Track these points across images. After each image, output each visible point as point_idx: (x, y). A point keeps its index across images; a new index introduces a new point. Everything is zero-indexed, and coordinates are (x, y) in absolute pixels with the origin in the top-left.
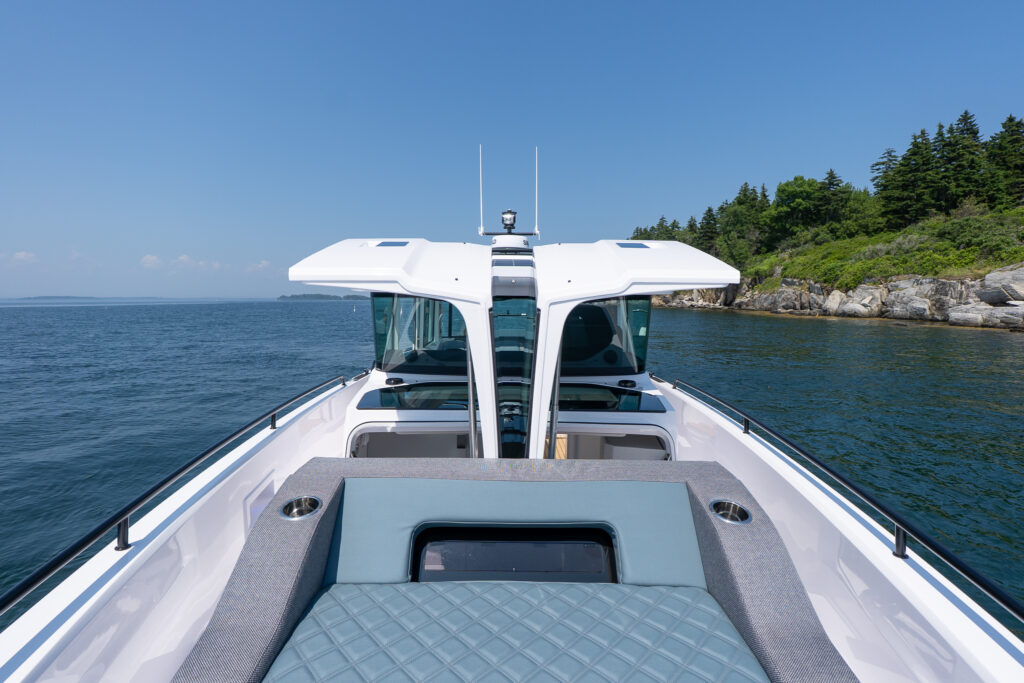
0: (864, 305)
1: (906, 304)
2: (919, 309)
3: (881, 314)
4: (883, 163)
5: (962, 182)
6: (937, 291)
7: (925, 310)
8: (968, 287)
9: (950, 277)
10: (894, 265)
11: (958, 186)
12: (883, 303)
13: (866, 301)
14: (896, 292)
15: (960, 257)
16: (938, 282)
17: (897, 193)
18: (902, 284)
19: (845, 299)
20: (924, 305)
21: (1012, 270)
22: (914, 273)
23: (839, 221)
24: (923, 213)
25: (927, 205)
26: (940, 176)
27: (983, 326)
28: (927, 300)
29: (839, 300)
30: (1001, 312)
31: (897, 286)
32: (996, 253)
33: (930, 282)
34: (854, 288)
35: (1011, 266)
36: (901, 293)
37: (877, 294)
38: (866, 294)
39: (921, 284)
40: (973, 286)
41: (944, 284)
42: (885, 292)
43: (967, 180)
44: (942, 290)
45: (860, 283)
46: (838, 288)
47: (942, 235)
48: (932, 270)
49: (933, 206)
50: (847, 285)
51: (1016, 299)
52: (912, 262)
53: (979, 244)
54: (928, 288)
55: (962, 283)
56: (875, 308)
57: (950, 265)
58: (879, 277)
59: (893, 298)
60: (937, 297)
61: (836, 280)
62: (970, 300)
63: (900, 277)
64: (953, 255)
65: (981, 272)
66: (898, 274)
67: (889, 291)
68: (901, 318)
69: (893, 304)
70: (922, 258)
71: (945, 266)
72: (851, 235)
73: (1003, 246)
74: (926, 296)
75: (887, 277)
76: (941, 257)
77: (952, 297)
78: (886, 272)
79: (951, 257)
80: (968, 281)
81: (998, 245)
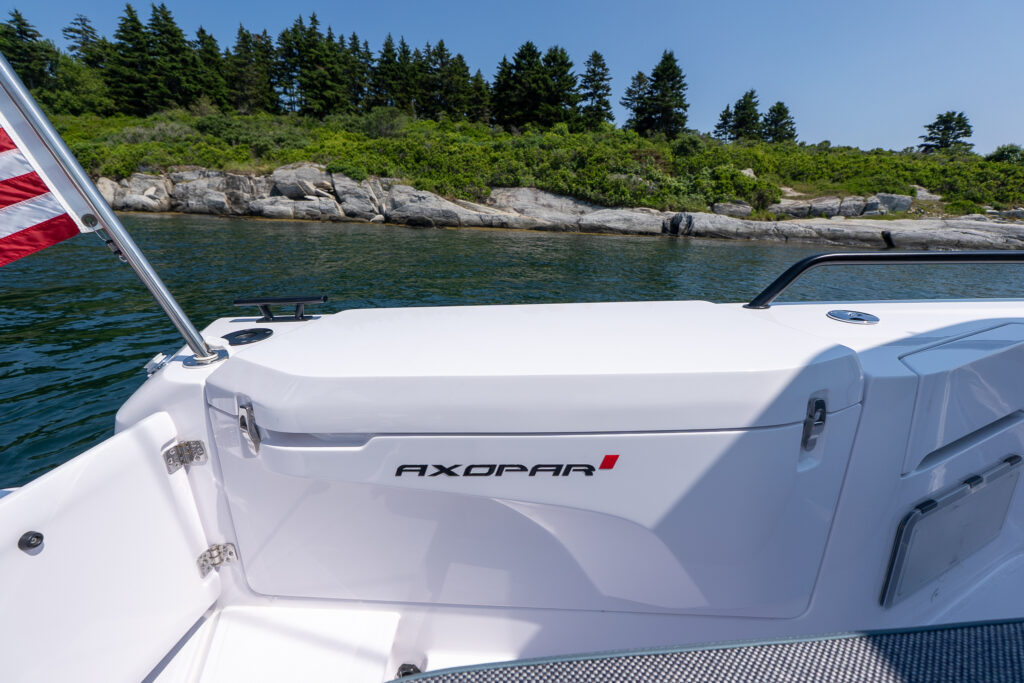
0: (150, 197)
1: (201, 196)
2: (217, 203)
3: (173, 208)
4: (78, 32)
5: (191, 78)
6: (228, 184)
7: (223, 203)
8: (256, 182)
9: (236, 172)
10: (170, 153)
11: (188, 81)
12: (171, 196)
13: (151, 191)
14: (185, 184)
15: (237, 152)
16: (226, 176)
17: (127, 71)
18: (187, 175)
19: (119, 189)
20: (222, 198)
21: (293, 168)
22: (195, 164)
23: (51, 89)
24: (162, 103)
25: (163, 95)
26: (170, 65)
27: (295, 218)
28: (223, 194)
29: (111, 190)
30: (302, 206)
31: (181, 178)
32: (267, 153)
33: (218, 175)
34: (129, 177)
35: (291, 165)
36: (190, 185)
37: (161, 185)
38: (147, 185)
39: (208, 176)
40: (260, 182)
41: (232, 177)
42: (169, 183)
43: (195, 78)
44: (231, 184)
45: (133, 170)
46: (104, 175)
47: (202, 128)
48: (215, 162)
49: (170, 97)
50: (117, 172)
51: (309, 194)
52: (188, 153)
53: (246, 142)
54: (218, 181)
55: (250, 178)
56: (164, 199)
57: (230, 159)
58: (156, 165)
59: (181, 189)
60: (230, 190)
61: (97, 165)
62: (265, 195)
63: (182, 168)
64: (229, 150)
65: (261, 169)
66: (178, 164)
67: (174, 183)
68: (200, 212)
69: (184, 196)
70: (199, 149)
71: (228, 159)
72: (76, 112)
73: (270, 147)
74: (218, 189)
75: (165, 167)
76: (218, 150)
77: (244, 191)
78: (163, 160)
79: (228, 151)
80: (253, 176)
81: (266, 145)
